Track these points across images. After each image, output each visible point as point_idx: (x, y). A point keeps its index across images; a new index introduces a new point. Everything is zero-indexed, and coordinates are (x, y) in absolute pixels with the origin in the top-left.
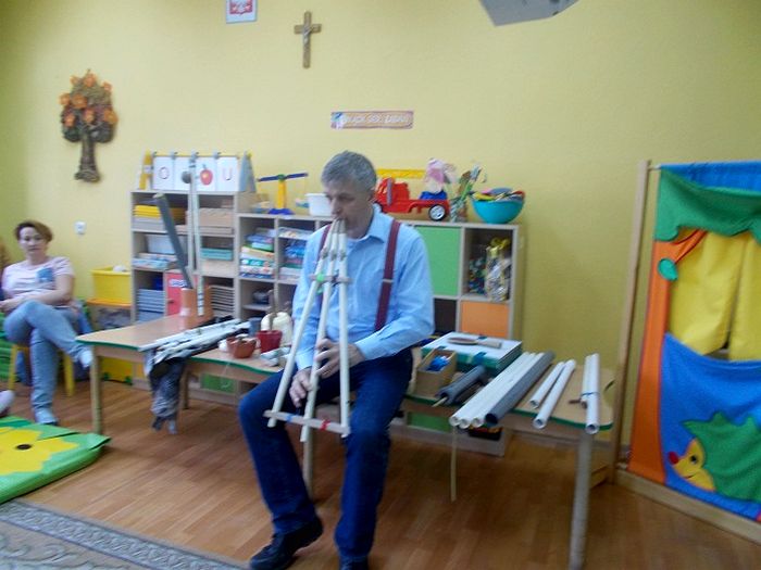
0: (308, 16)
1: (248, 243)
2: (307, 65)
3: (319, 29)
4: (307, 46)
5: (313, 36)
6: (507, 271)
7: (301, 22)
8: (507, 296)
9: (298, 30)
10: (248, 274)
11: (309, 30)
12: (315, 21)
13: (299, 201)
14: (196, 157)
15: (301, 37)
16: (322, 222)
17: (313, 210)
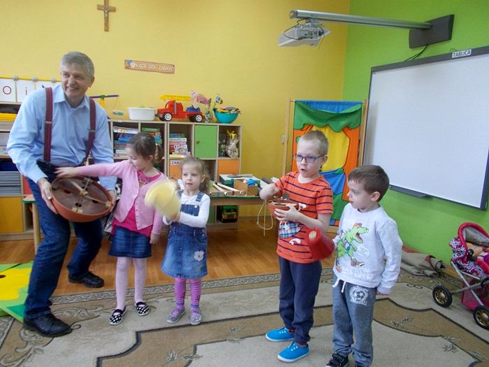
2: (107, 29)
3: (114, 10)
4: (107, 19)
5: (110, 13)
6: (238, 145)
7: (103, 4)
8: (239, 157)
9: (99, 8)
11: (107, 9)
12: (112, 4)
13: (114, 111)
14: (36, 80)
15: (102, 12)
16: (142, 124)
17: (134, 116)
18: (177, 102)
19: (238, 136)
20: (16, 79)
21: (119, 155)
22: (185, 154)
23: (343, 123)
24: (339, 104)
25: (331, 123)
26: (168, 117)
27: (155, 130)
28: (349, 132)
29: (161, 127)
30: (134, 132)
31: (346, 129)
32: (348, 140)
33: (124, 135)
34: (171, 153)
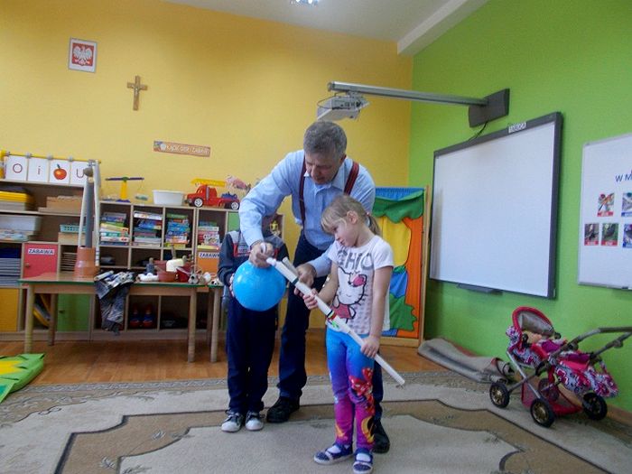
0: (138, 79)
1: (104, 222)
2: (136, 108)
3: (145, 88)
4: (137, 98)
5: (141, 92)
7: (134, 82)
9: (129, 86)
10: (105, 242)
11: (138, 87)
12: (143, 82)
13: (138, 195)
14: (51, 159)
15: (132, 91)
16: (167, 209)
17: (158, 201)
18: (211, 187)
19: (279, 227)
20: (29, 157)
21: (138, 243)
22: (216, 245)
23: (402, 211)
24: (398, 190)
25: (389, 213)
26: (199, 202)
27: (183, 217)
28: (410, 223)
29: (189, 213)
30: (158, 218)
31: (406, 219)
32: (409, 232)
33: (146, 221)
34: (199, 244)
